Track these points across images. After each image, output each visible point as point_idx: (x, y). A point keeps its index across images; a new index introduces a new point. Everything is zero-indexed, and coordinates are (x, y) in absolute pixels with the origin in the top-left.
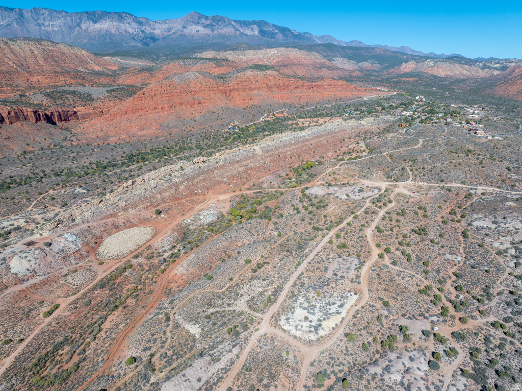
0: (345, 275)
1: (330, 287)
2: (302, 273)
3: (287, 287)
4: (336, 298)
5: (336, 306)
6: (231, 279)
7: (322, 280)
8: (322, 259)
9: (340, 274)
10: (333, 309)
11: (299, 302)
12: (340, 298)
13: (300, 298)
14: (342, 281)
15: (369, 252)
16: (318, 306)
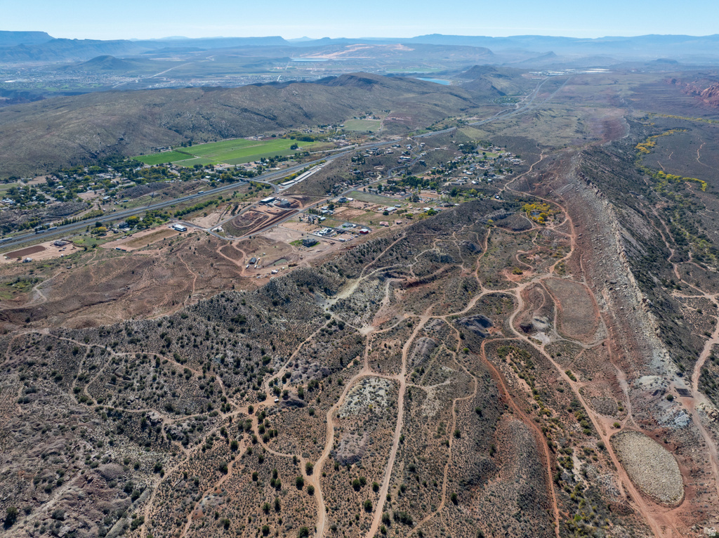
0: (350, 436)
1: (363, 420)
2: (394, 430)
3: (401, 413)
4: (355, 410)
5: (354, 402)
6: (457, 411)
7: (372, 428)
8: (379, 453)
9: (356, 436)
10: (356, 399)
11: (385, 401)
12: (352, 410)
13: (386, 405)
14: (352, 429)
15: (324, 475)
16: (369, 400)
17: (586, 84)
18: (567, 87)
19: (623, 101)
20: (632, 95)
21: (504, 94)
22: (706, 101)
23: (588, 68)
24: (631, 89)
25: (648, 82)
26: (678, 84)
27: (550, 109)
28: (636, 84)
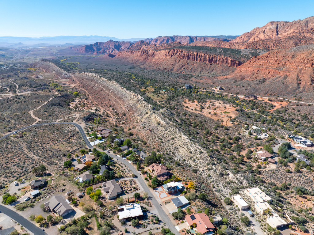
17: (40, 51)
18: (32, 52)
19: (55, 54)
20: (58, 52)
21: (5, 56)
22: (81, 51)
23: (39, 47)
24: (57, 51)
25: (63, 49)
26: (73, 48)
27: (27, 57)
28: (59, 50)
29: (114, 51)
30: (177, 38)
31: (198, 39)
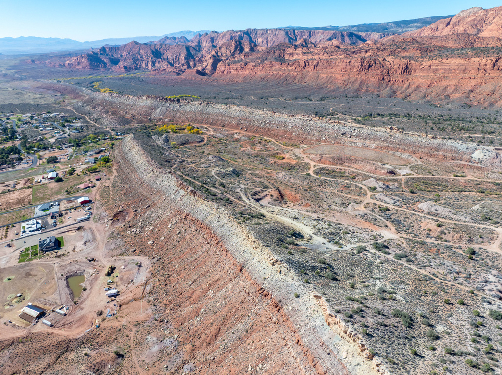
26: (37, 62)
29: (157, 64)
30: (256, 34)
31: (296, 34)
